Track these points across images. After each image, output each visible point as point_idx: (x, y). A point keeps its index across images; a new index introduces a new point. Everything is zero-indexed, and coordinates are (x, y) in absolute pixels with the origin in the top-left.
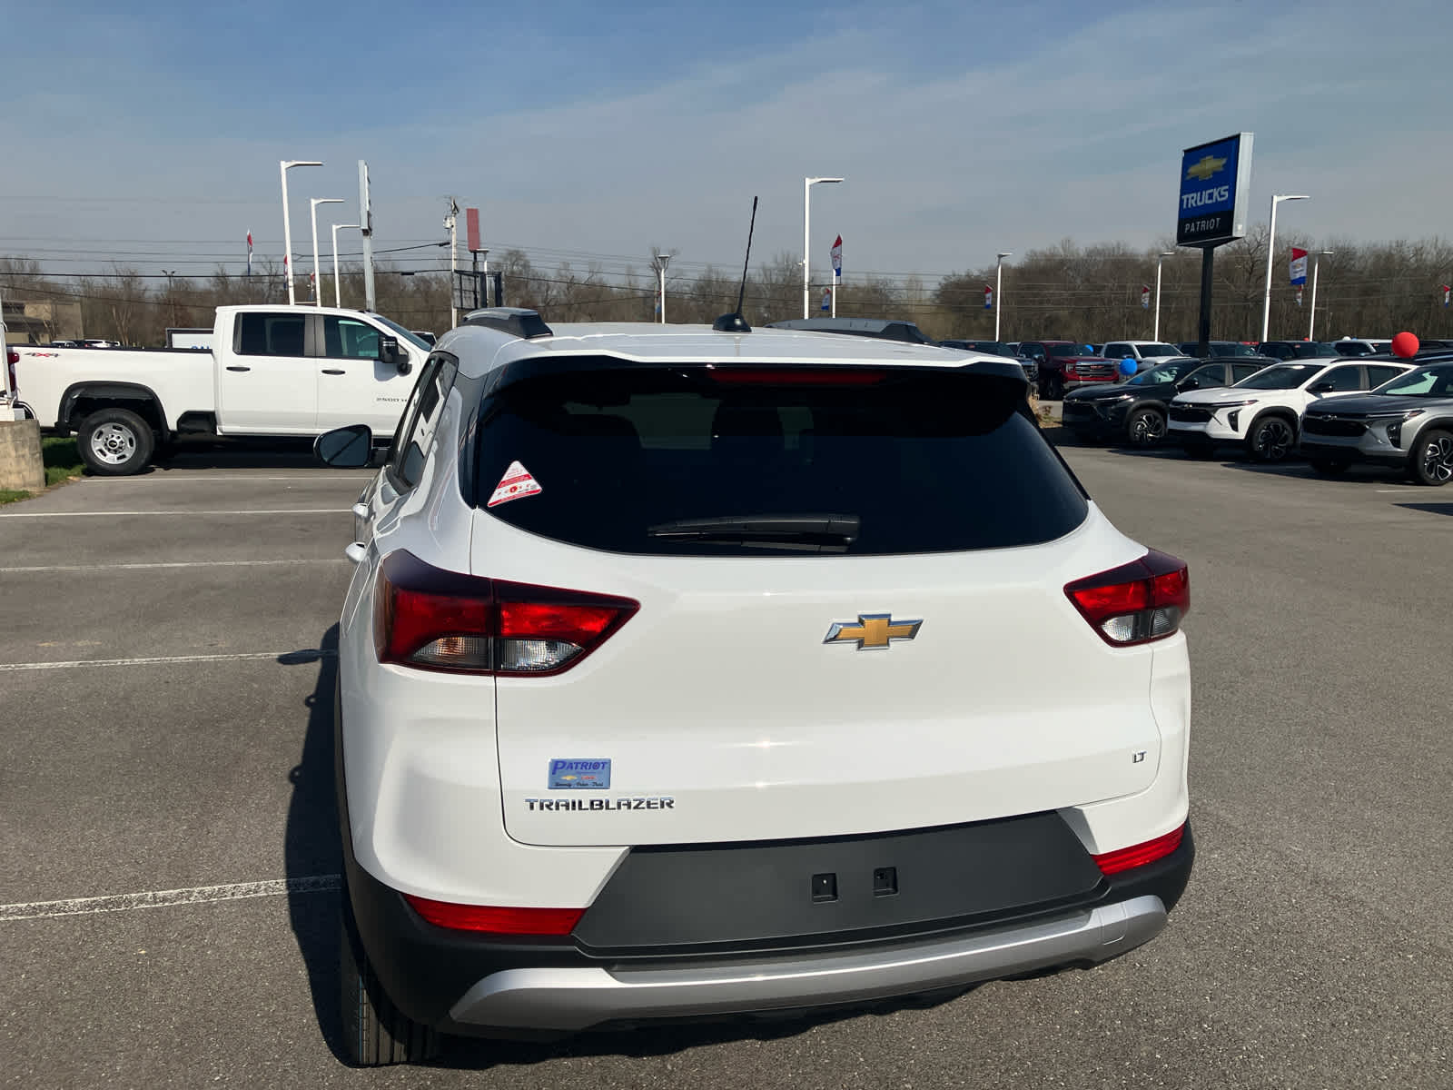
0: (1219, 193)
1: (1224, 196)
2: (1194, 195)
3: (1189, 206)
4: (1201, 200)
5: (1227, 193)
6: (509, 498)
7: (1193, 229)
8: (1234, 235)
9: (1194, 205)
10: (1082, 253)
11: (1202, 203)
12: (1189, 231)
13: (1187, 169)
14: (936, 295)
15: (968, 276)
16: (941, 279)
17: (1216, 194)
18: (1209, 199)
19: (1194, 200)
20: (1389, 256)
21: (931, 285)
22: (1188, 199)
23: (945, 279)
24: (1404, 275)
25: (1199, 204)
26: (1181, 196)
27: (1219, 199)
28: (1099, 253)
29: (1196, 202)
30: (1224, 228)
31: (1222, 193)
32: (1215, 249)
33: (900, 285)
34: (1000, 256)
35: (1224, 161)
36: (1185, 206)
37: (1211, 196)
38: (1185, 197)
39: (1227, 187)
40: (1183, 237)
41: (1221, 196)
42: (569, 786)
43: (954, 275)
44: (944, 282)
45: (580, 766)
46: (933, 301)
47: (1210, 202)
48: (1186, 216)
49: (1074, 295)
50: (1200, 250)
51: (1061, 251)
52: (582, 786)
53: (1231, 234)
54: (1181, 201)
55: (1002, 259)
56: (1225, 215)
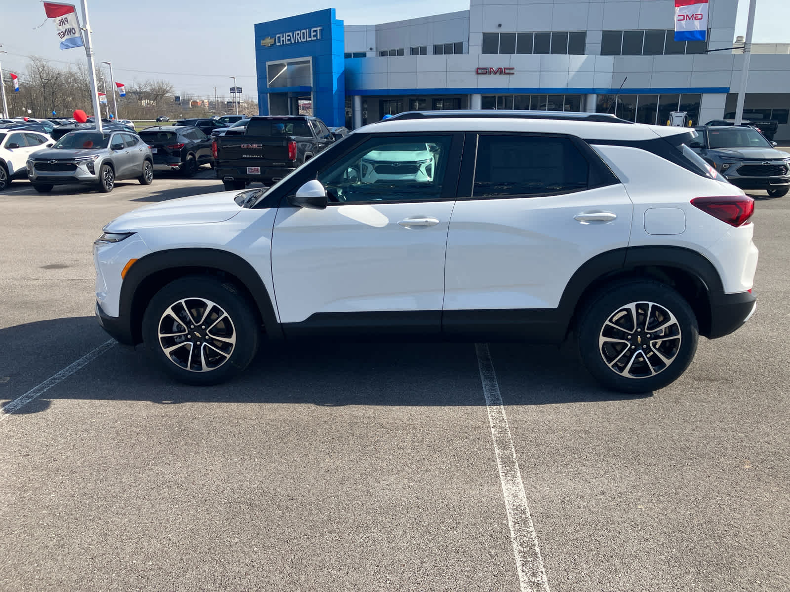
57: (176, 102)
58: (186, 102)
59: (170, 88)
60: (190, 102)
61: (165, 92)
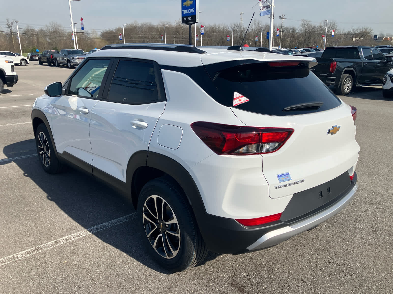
0: (192, 10)
1: (193, 11)
2: (185, 10)
3: (184, 13)
4: (187, 12)
5: (194, 10)
6: (240, 103)
7: (186, 20)
8: (197, 21)
9: (186, 13)
10: (140, 25)
11: (188, 13)
12: (185, 20)
13: (183, 3)
14: (101, 36)
15: (109, 30)
16: (101, 31)
17: (191, 11)
18: (189, 12)
19: (185, 12)
20: (213, 28)
21: (99, 33)
22: (184, 11)
23: (103, 31)
24: (217, 33)
25: (187, 13)
26: (182, 10)
27: (192, 12)
28: (145, 25)
29: (186, 12)
30: (194, 20)
31: (193, 10)
32: (192, 25)
33: (90, 32)
34: (123, 25)
35: (192, 2)
36: (183, 13)
37: (190, 11)
38: (183, 11)
39: (194, 9)
40: (183, 22)
41: (192, 11)
42: (283, 181)
43: (105, 30)
44: (103, 32)
45: (284, 175)
46: (100, 38)
47: (190, 12)
48: (184, 16)
49: (139, 36)
50: (188, 26)
51: (134, 24)
52: (286, 180)
53: (196, 21)
54: (182, 12)
55: (124, 26)
56: (194, 16)
57: (375, 39)
58: (381, 38)
59: (371, 31)
60: (383, 38)
61: (368, 33)
